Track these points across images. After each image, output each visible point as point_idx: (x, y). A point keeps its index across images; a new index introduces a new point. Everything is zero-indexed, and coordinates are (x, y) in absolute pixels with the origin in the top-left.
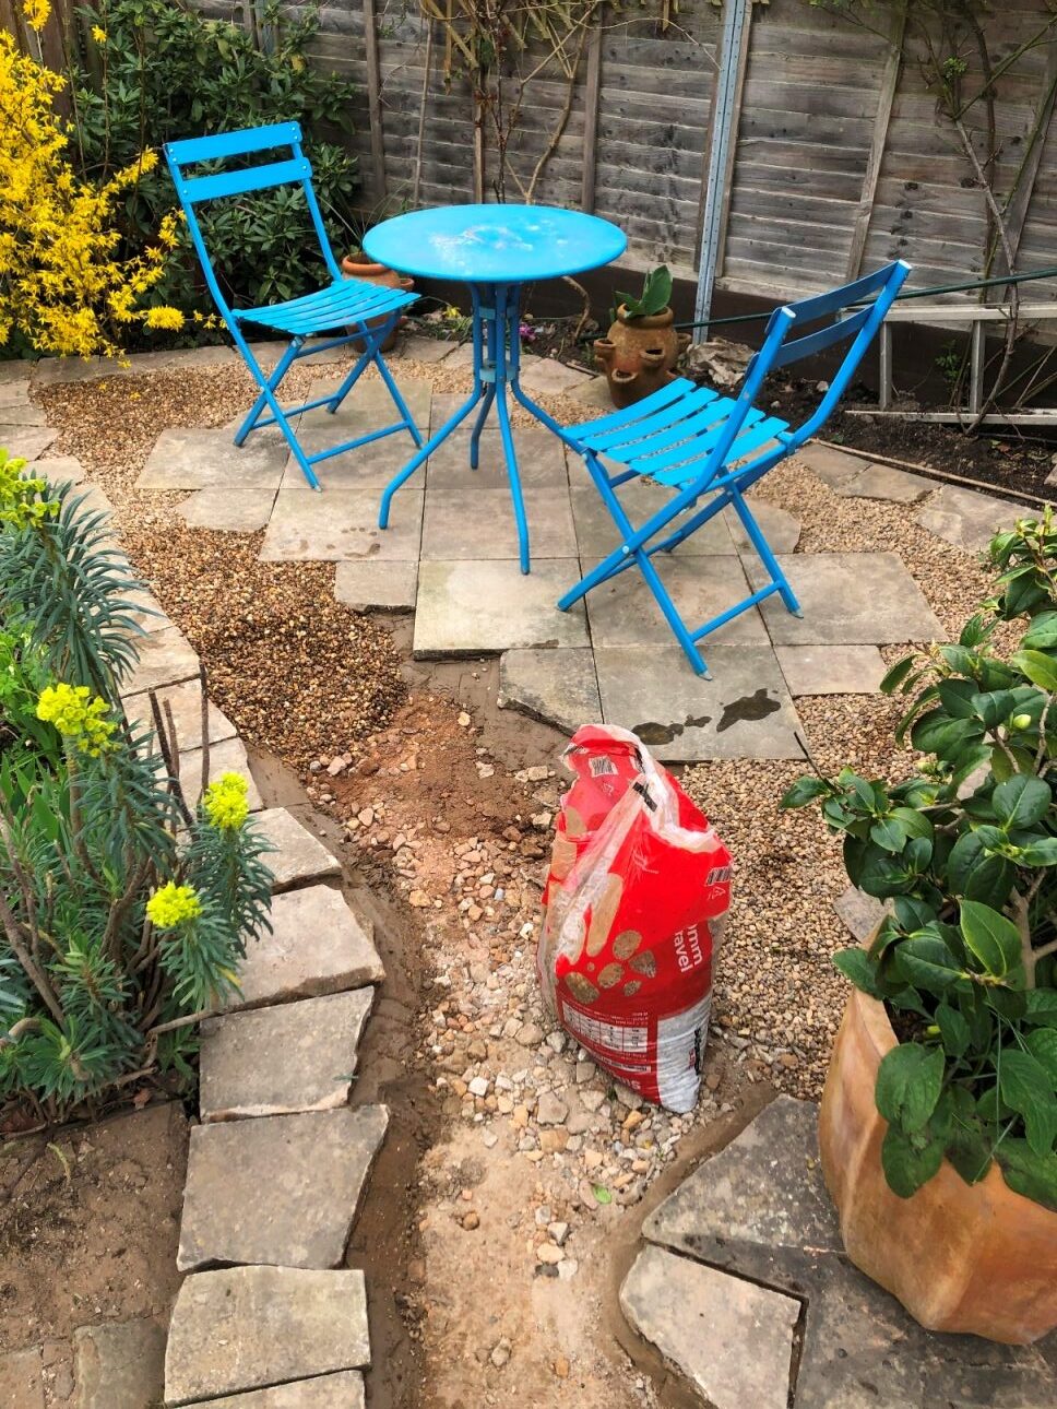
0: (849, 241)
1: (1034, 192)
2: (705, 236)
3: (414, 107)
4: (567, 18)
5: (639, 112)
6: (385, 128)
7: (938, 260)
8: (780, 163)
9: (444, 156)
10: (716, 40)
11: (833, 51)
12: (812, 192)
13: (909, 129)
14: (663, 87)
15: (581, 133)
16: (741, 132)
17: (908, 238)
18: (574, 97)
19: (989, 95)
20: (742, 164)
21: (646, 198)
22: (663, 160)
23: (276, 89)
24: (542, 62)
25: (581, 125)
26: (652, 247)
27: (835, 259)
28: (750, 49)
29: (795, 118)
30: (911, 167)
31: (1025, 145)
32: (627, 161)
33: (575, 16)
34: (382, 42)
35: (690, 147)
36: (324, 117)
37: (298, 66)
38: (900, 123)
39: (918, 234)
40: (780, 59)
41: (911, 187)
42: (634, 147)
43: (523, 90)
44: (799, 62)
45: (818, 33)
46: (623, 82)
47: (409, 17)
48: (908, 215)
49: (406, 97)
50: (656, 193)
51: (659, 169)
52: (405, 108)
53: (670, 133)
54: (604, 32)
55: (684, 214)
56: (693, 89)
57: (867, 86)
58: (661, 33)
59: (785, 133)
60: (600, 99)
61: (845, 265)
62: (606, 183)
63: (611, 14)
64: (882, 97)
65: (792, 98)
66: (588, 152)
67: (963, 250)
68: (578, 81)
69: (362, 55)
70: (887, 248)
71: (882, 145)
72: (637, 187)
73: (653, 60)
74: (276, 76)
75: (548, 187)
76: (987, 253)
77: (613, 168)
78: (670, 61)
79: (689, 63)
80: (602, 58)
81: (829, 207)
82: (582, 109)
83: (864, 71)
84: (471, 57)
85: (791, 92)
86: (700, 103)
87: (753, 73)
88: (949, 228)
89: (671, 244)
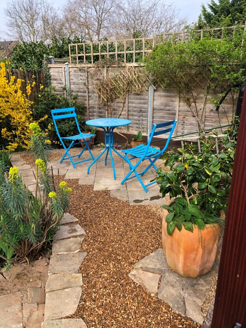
1: (205, 117)
2: (148, 128)
3: (95, 108)
4: (122, 93)
5: (135, 107)
6: (89, 112)
8: (161, 114)
10: (148, 95)
11: (167, 96)
12: (167, 119)
13: (182, 108)
14: (139, 103)
15: (125, 111)
16: (153, 110)
17: (185, 126)
18: (124, 105)
19: (195, 102)
20: (154, 115)
21: (137, 122)
22: (140, 115)
24: (117, 100)
25: (125, 110)
26: (139, 130)
28: (154, 96)
29: (162, 107)
30: (184, 114)
31: (202, 110)
32: (134, 116)
33: (124, 92)
34: (89, 98)
35: (145, 113)
36: (79, 111)
37: (74, 102)
38: (180, 107)
39: (186, 125)
40: (159, 98)
41: (184, 118)
42: (135, 113)
43: (114, 105)
44: (162, 98)
45: (165, 94)
46: (132, 103)
47: (94, 94)
48: (184, 122)
49: (93, 107)
50: (139, 121)
51: (139, 117)
52: (93, 109)
53: (141, 111)
54: (129, 95)
55: (144, 124)
56: (145, 103)
57: (174, 102)
58: (138, 95)
59: (161, 110)
60: (128, 106)
63: (130, 92)
64: (177, 103)
65: (162, 104)
66: (127, 115)
67: (195, 128)
68: (124, 103)
69: (86, 100)
70: (181, 128)
71: (178, 111)
72: (136, 120)
73: (137, 99)
74: (70, 104)
76: (199, 128)
77: (131, 117)
78: (140, 99)
79: (144, 99)
80: (128, 99)
82: (125, 107)
83: (173, 99)
84: (105, 100)
85: (161, 103)
86: (146, 106)
87: (155, 100)
88: (191, 124)
89: (142, 130)
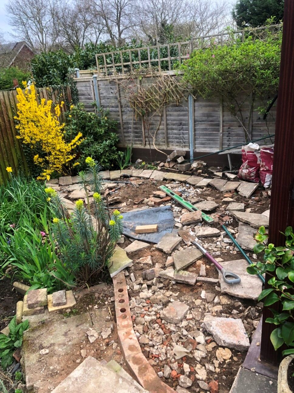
0: (219, 139)
1: (252, 127)
2: (190, 142)
3: (130, 124)
4: (159, 105)
5: (174, 120)
6: (124, 129)
7: (237, 141)
8: (203, 127)
9: (136, 133)
10: (188, 106)
11: (210, 106)
12: (210, 131)
13: (226, 118)
14: (179, 115)
16: (195, 122)
17: (230, 138)
18: (161, 119)
19: (240, 111)
20: (196, 127)
21: (178, 136)
22: (180, 129)
23: (102, 123)
24: (154, 113)
25: (163, 124)
26: (180, 145)
27: (217, 143)
28: (194, 107)
29: (204, 118)
30: (228, 125)
31: (249, 119)
32: (173, 129)
33: (160, 105)
34: (123, 113)
35: (185, 126)
36: (112, 128)
37: (106, 118)
38: (224, 117)
39: (232, 137)
40: (200, 108)
41: (229, 128)
42: (174, 127)
43: (152, 119)
44: (204, 108)
45: (206, 103)
46: (171, 115)
47: (128, 108)
48: (229, 133)
49: (128, 123)
50: (180, 135)
51: (180, 130)
52: (128, 124)
53: (181, 124)
54: (166, 107)
55: (186, 138)
56: (184, 115)
57: (217, 111)
58: (177, 106)
59: (203, 121)
60: (167, 119)
61: (219, 144)
62: (169, 134)
63: (167, 104)
64: (221, 113)
65: (204, 115)
66: (165, 129)
67: (241, 139)
68: (162, 116)
69: (119, 116)
70: (227, 140)
71: (222, 121)
72: (176, 134)
73: (176, 111)
74: (102, 121)
75: (158, 136)
76: (246, 139)
77: (171, 131)
78: (179, 111)
79: (183, 111)
80: (166, 112)
81: (214, 134)
82: (163, 121)
83: (217, 109)
84: (140, 114)
85: (203, 114)
86: (186, 118)
87: (195, 111)
88: (238, 135)
89: (184, 144)
